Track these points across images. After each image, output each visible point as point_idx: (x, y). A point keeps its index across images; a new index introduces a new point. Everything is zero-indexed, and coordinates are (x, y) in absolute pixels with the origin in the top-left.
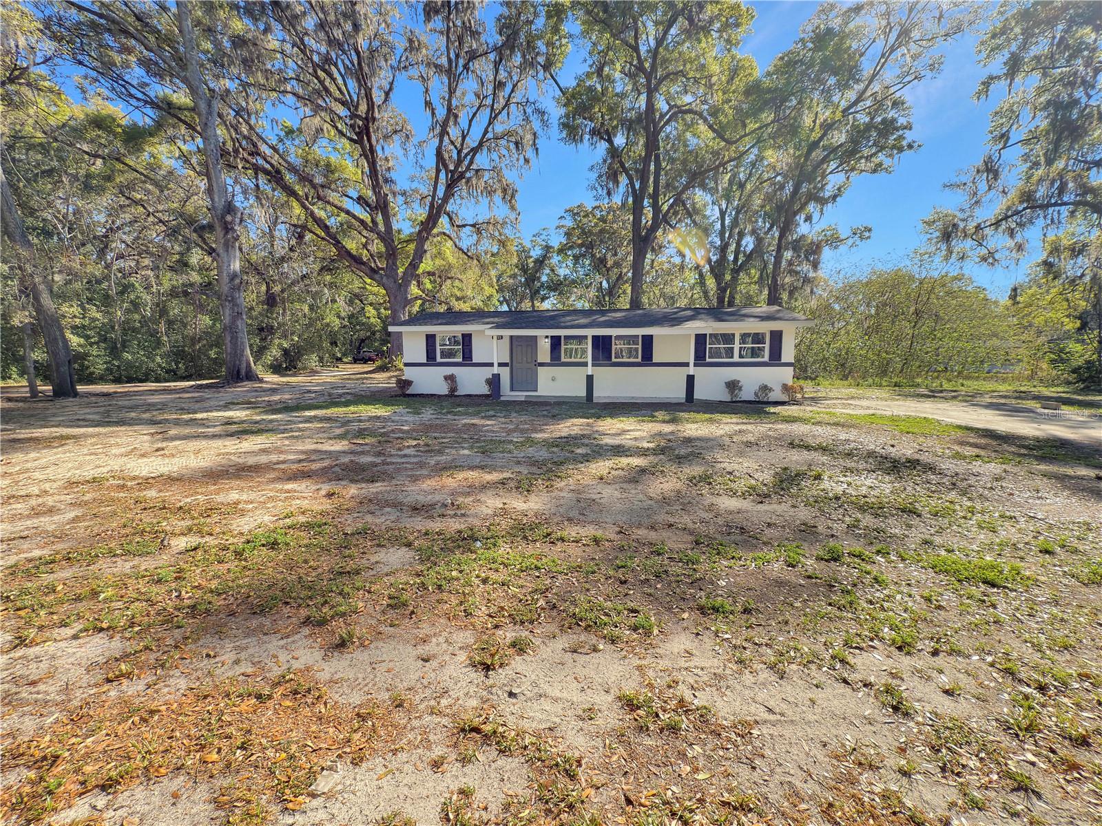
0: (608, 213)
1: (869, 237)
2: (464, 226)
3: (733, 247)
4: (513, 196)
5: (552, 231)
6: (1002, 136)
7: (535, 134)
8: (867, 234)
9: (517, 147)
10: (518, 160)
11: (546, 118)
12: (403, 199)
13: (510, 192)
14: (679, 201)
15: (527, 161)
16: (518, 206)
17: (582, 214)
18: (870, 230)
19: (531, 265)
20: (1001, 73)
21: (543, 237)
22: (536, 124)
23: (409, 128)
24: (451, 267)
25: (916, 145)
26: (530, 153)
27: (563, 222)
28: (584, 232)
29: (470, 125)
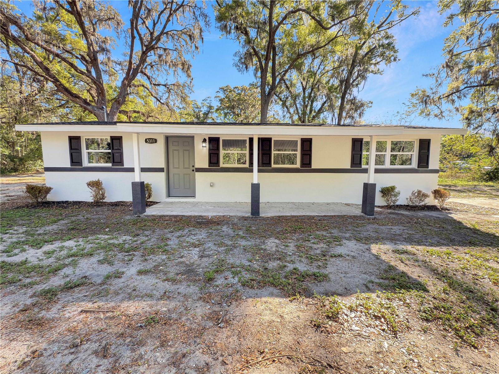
0: (242, 91)
1: (371, 107)
2: (159, 85)
3: (309, 108)
4: (188, 69)
5: (213, 99)
6: (451, 51)
7: (201, 29)
8: (370, 105)
9: (191, 39)
10: (191, 47)
11: (207, 20)
12: (120, 67)
13: (186, 67)
14: (282, 79)
15: (197, 48)
16: (192, 75)
17: (228, 90)
18: (372, 103)
19: (202, 115)
20: (457, 13)
21: (208, 101)
22: (202, 23)
23: (119, 18)
24: (152, 111)
25: (397, 59)
26: (199, 43)
27: (219, 94)
28: (229, 100)
29: (159, 18)
